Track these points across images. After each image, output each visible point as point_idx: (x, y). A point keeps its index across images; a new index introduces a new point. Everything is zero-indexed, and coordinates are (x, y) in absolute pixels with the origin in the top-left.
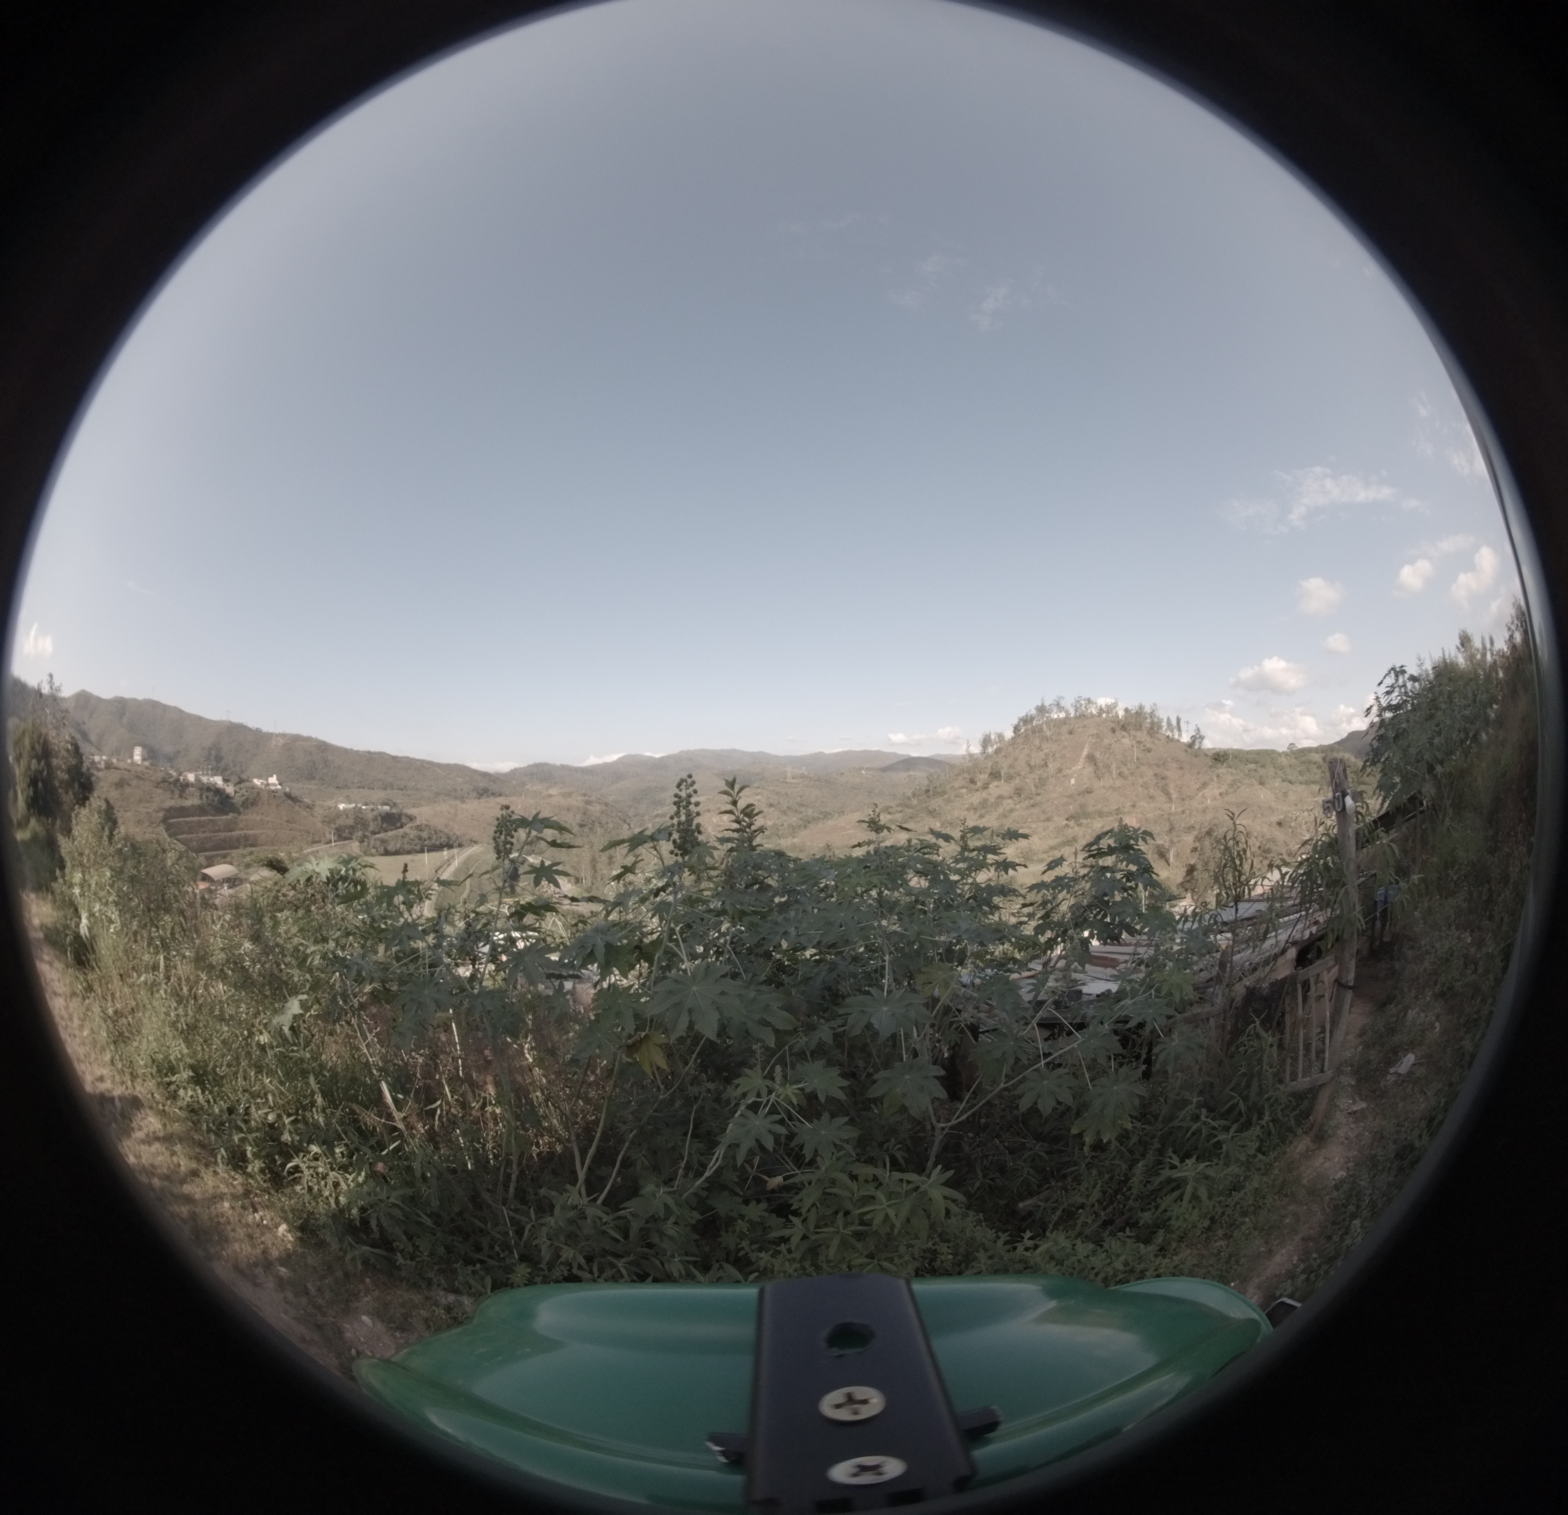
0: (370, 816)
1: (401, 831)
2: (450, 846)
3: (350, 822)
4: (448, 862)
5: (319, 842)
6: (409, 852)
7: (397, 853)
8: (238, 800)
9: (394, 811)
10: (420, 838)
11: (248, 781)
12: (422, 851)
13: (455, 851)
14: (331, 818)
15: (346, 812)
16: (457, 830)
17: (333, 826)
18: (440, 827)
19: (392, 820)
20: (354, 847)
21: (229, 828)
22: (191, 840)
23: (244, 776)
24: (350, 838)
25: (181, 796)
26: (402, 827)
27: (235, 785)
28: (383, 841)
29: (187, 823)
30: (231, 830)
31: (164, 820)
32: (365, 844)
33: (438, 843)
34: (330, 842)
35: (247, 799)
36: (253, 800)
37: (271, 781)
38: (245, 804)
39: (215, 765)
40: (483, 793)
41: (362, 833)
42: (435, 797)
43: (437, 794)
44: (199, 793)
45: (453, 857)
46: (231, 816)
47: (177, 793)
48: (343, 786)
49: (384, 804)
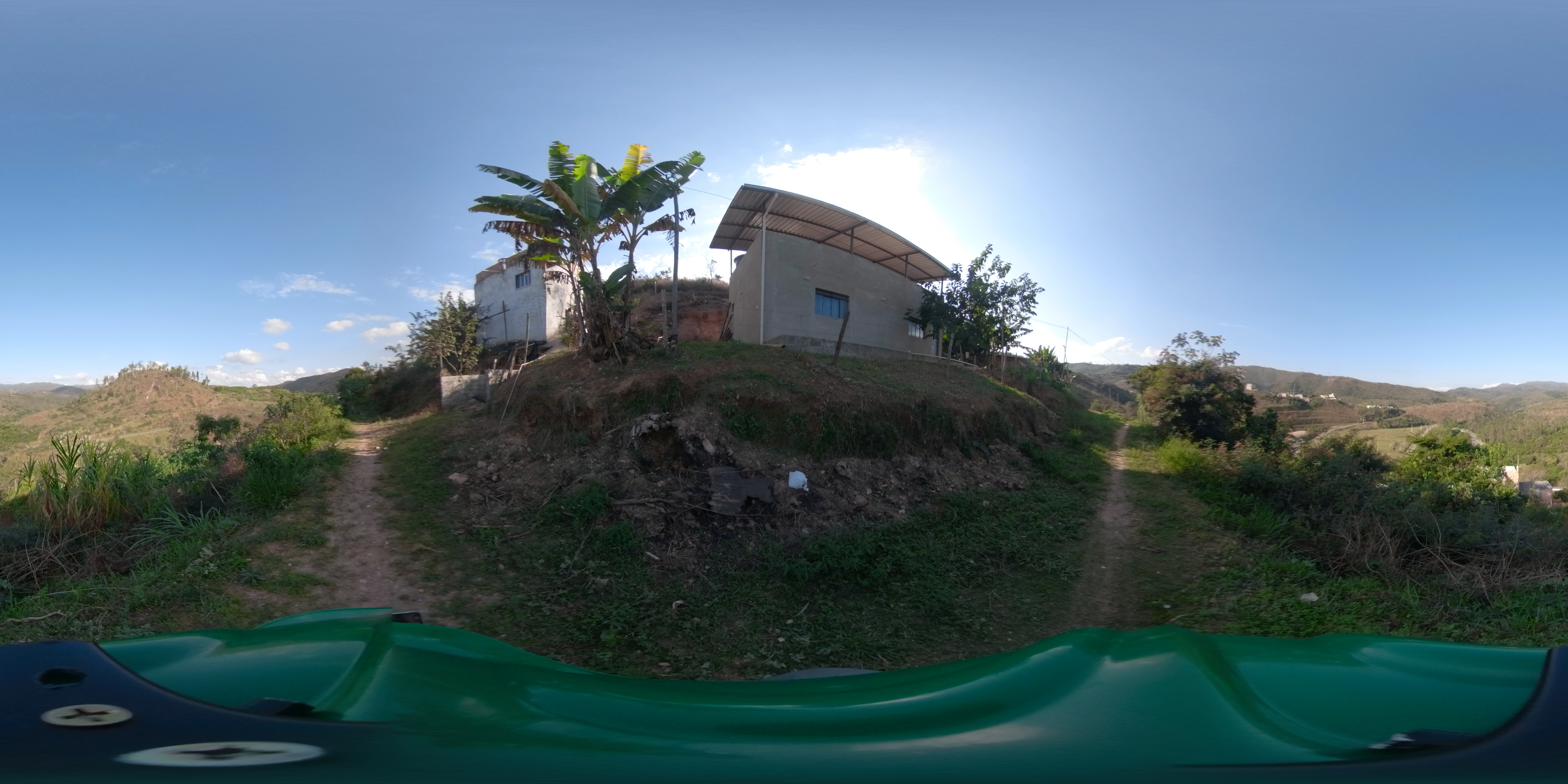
0: (1383, 410)
1: (1399, 417)
2: (1423, 425)
3: (1373, 413)
4: (1422, 431)
5: (1356, 422)
6: (1402, 427)
7: (1396, 427)
8: (1312, 404)
9: (1395, 408)
10: (1408, 421)
11: (1317, 396)
12: (1409, 426)
13: (1425, 426)
14: (1363, 412)
15: (1370, 408)
16: (1426, 417)
17: (1363, 415)
18: (1418, 416)
19: (1394, 413)
20: (1375, 424)
21: (1306, 415)
23: (1315, 394)
24: (1372, 421)
25: (1278, 403)
26: (1399, 415)
28: (1390, 422)
29: (1281, 414)
30: (1308, 417)
32: (1380, 423)
33: (1417, 423)
34: (1362, 422)
35: (1317, 403)
36: (1321, 404)
37: (1330, 396)
38: (1316, 406)
39: (1297, 389)
40: (1436, 401)
41: (1378, 418)
42: (1414, 403)
43: (1414, 401)
44: (1288, 402)
45: (1425, 429)
46: (1307, 410)
47: (1275, 401)
48: (1368, 398)
49: (1390, 406)
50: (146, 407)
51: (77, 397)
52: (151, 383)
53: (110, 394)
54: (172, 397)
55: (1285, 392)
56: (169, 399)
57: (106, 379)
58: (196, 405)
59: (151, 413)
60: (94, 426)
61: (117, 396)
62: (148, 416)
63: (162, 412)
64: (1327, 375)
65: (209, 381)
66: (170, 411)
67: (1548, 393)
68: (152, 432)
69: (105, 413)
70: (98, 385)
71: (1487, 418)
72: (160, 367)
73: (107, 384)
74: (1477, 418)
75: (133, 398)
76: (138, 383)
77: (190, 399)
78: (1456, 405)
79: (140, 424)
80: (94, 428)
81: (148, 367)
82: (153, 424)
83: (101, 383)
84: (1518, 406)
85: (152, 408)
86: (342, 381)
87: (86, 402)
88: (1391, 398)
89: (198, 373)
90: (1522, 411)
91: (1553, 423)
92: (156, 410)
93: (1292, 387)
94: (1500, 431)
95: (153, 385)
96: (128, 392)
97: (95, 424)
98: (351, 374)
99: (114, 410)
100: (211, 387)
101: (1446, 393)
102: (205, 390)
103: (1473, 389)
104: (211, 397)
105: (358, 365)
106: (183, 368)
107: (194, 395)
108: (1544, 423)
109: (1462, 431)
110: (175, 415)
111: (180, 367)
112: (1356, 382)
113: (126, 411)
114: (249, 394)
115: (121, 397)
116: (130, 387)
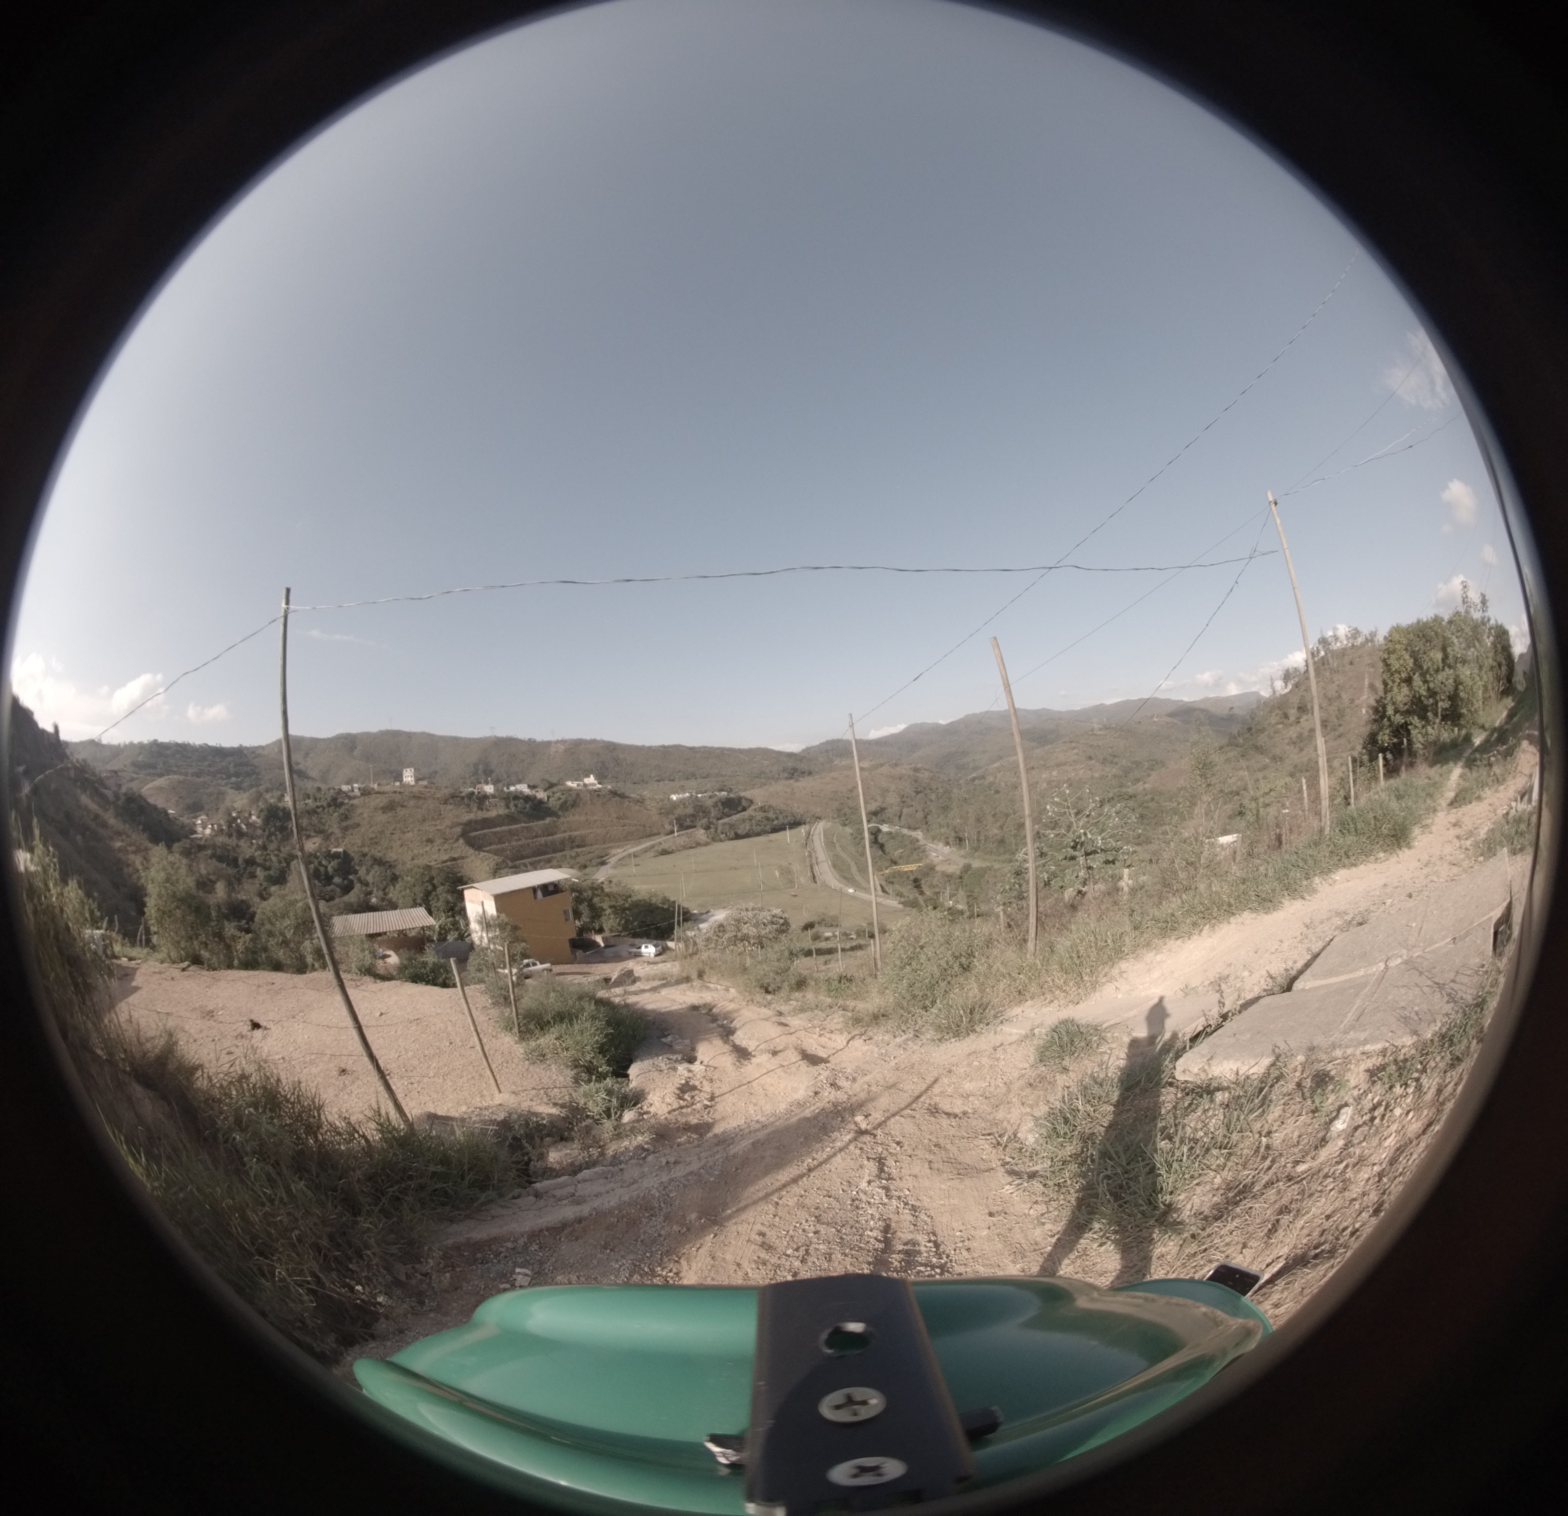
0: (710, 803)
1: (745, 814)
3: (689, 810)
5: (658, 834)
6: (758, 834)
7: (747, 836)
8: (553, 803)
9: (732, 795)
10: (768, 819)
11: (559, 784)
14: (668, 809)
15: (682, 802)
16: (797, 808)
17: (671, 817)
18: (781, 806)
19: (732, 805)
20: (700, 834)
21: (549, 832)
22: (504, 850)
24: (694, 827)
25: (482, 810)
26: (744, 809)
27: (545, 790)
28: (731, 826)
29: (495, 833)
30: (551, 834)
31: (464, 835)
32: (712, 830)
33: (786, 821)
34: (672, 832)
35: (566, 802)
36: (573, 802)
37: (587, 781)
38: (564, 807)
41: (705, 821)
43: (757, 777)
44: (503, 804)
46: (548, 820)
47: (474, 807)
48: (665, 780)
49: (721, 790)
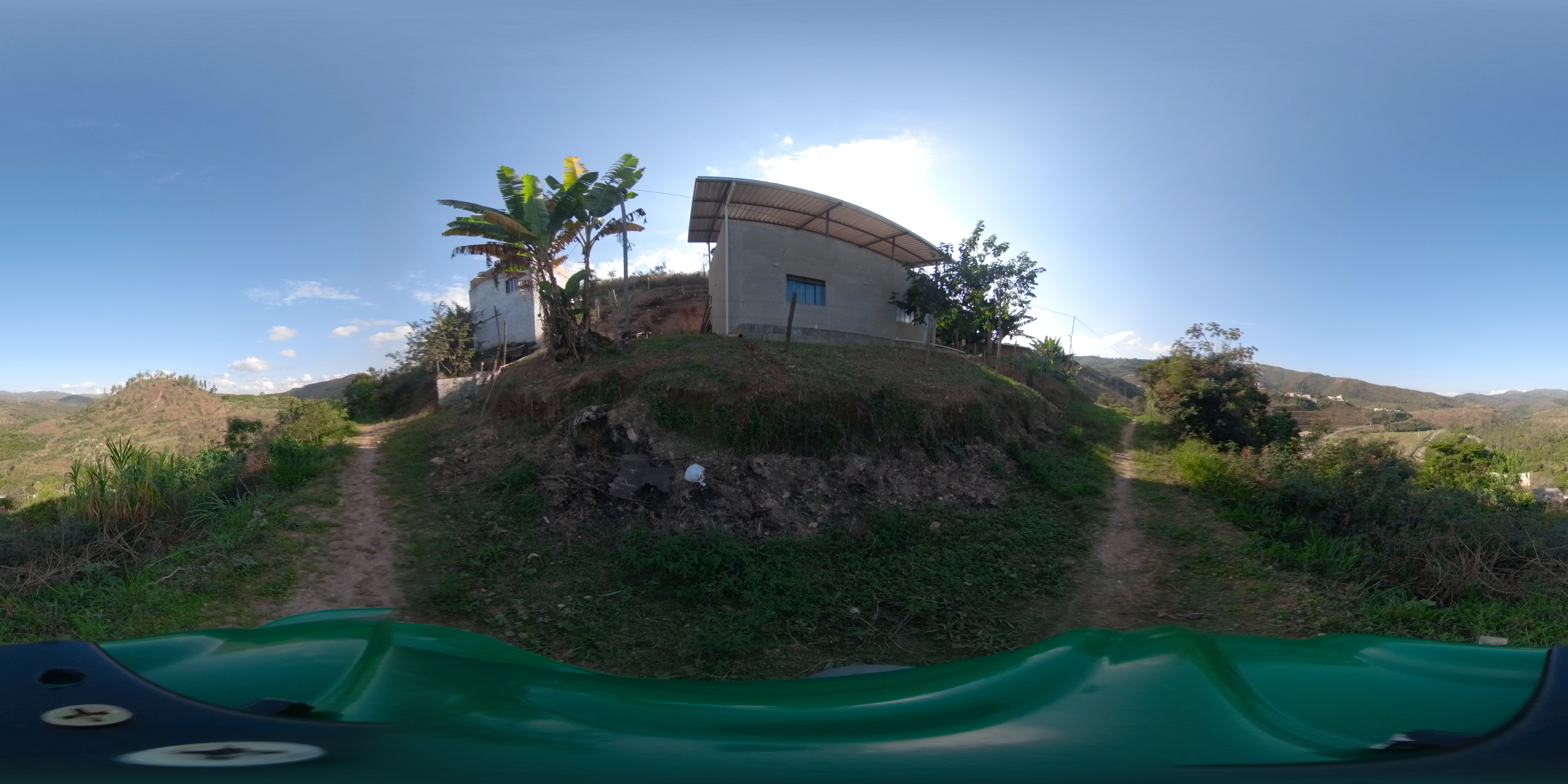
0: (1391, 414)
1: (1406, 421)
2: (1430, 429)
3: (1380, 416)
4: (1429, 437)
5: (1363, 425)
6: (1409, 431)
7: (1402, 431)
8: (1319, 405)
9: (1402, 412)
10: (1415, 425)
11: (1325, 397)
12: (1415, 430)
13: (1432, 431)
14: (1371, 414)
15: (1377, 411)
16: (1433, 422)
17: (1371, 418)
18: (1425, 420)
19: (1401, 416)
20: (1382, 427)
21: (1313, 416)
23: (1322, 394)
24: (1380, 424)
26: (1406, 419)
27: (1317, 398)
28: (1396, 425)
32: (1387, 426)
33: (1424, 427)
34: (1369, 424)
35: (1324, 405)
36: (1328, 405)
37: (1338, 397)
38: (1323, 407)
39: (1305, 389)
40: (1444, 406)
41: (1385, 421)
42: (1421, 407)
43: (1422, 406)
44: (1296, 402)
45: (1432, 434)
46: (1314, 411)
47: (1285, 401)
48: (1375, 401)
49: (1397, 409)
50: (154, 416)
51: (85, 407)
52: (159, 393)
53: (118, 403)
54: (180, 405)
55: (1292, 392)
56: (177, 407)
57: (114, 389)
58: (204, 413)
59: (159, 422)
60: (102, 435)
61: (125, 405)
62: (156, 425)
63: (170, 421)
64: (1335, 376)
65: (216, 389)
66: (178, 420)
67: (1555, 401)
68: (160, 440)
69: (113, 422)
70: (105, 394)
71: (1494, 424)
72: (168, 377)
73: (115, 393)
74: (1484, 424)
75: (141, 407)
76: (146, 392)
77: (197, 408)
78: (1464, 411)
79: (148, 433)
80: (103, 437)
81: (156, 376)
82: (162, 432)
83: (109, 392)
84: (1525, 413)
85: (160, 417)
86: (348, 387)
87: (94, 411)
88: (1399, 401)
89: (205, 382)
90: (1529, 418)
91: (1561, 430)
92: (164, 418)
93: (1299, 387)
94: (1508, 437)
95: (161, 394)
96: (136, 401)
97: (103, 433)
98: (357, 380)
99: (122, 419)
100: (218, 395)
101: (1453, 398)
102: (213, 398)
103: (1480, 395)
104: (219, 406)
105: (363, 370)
106: (190, 377)
107: (202, 403)
108: (1552, 431)
109: (1469, 436)
110: (183, 424)
111: (187, 376)
112: (1364, 384)
113: (134, 420)
114: (257, 402)
115: (129, 406)
116: (138, 396)
